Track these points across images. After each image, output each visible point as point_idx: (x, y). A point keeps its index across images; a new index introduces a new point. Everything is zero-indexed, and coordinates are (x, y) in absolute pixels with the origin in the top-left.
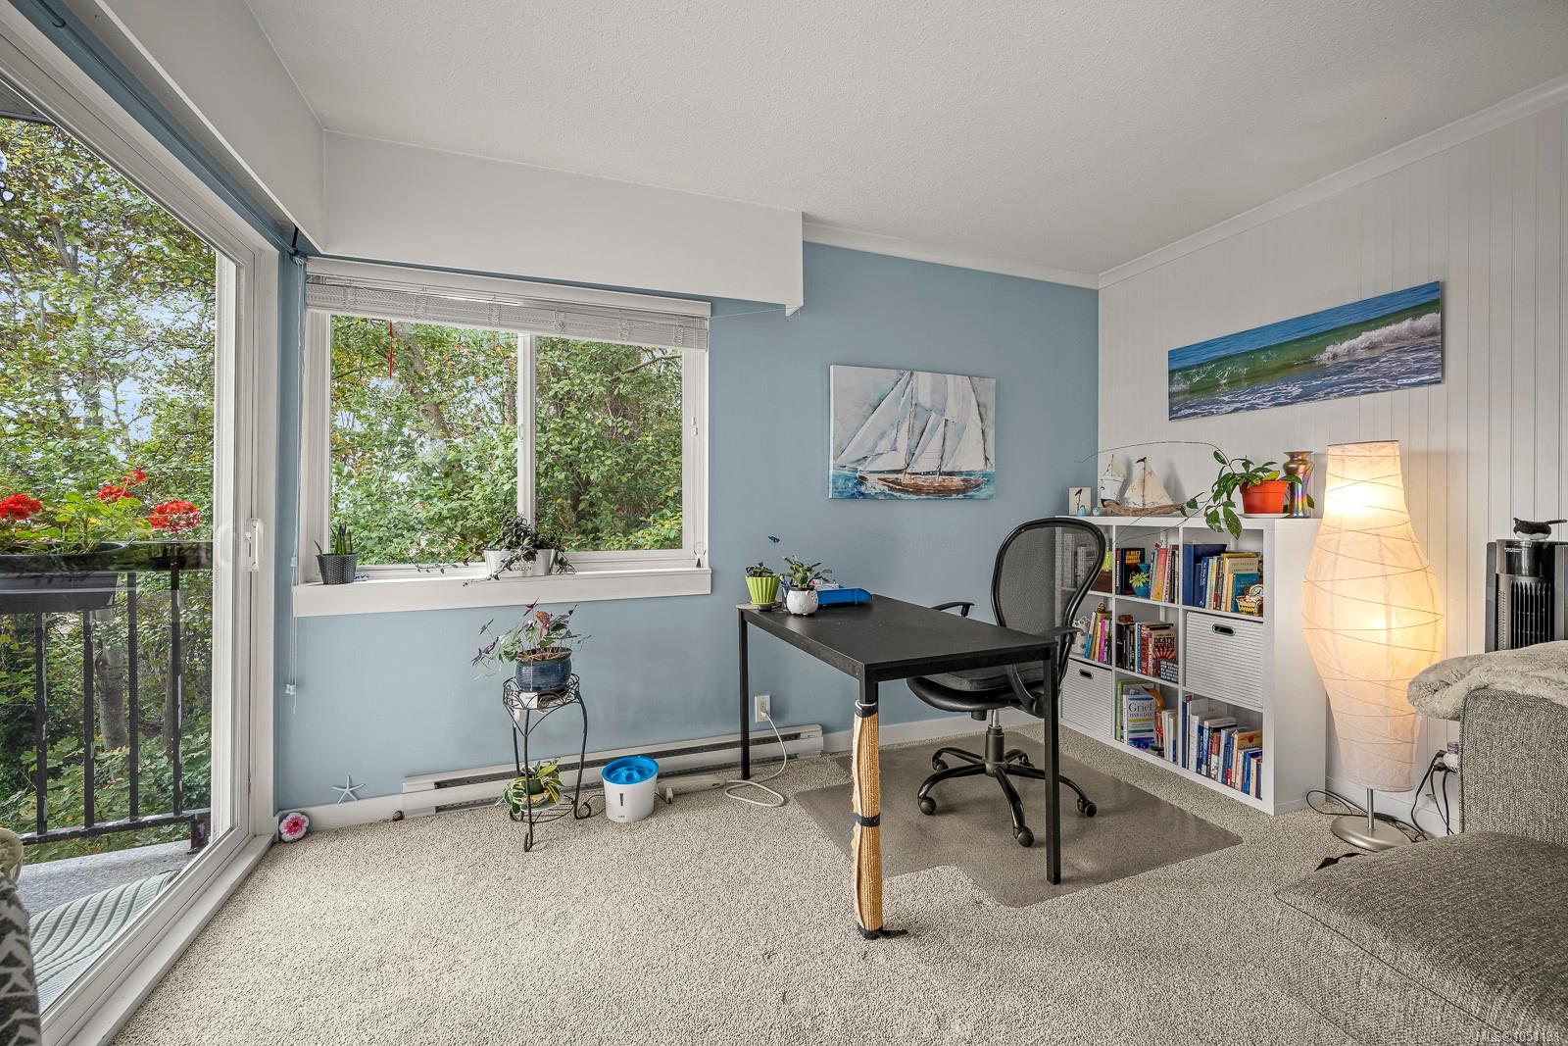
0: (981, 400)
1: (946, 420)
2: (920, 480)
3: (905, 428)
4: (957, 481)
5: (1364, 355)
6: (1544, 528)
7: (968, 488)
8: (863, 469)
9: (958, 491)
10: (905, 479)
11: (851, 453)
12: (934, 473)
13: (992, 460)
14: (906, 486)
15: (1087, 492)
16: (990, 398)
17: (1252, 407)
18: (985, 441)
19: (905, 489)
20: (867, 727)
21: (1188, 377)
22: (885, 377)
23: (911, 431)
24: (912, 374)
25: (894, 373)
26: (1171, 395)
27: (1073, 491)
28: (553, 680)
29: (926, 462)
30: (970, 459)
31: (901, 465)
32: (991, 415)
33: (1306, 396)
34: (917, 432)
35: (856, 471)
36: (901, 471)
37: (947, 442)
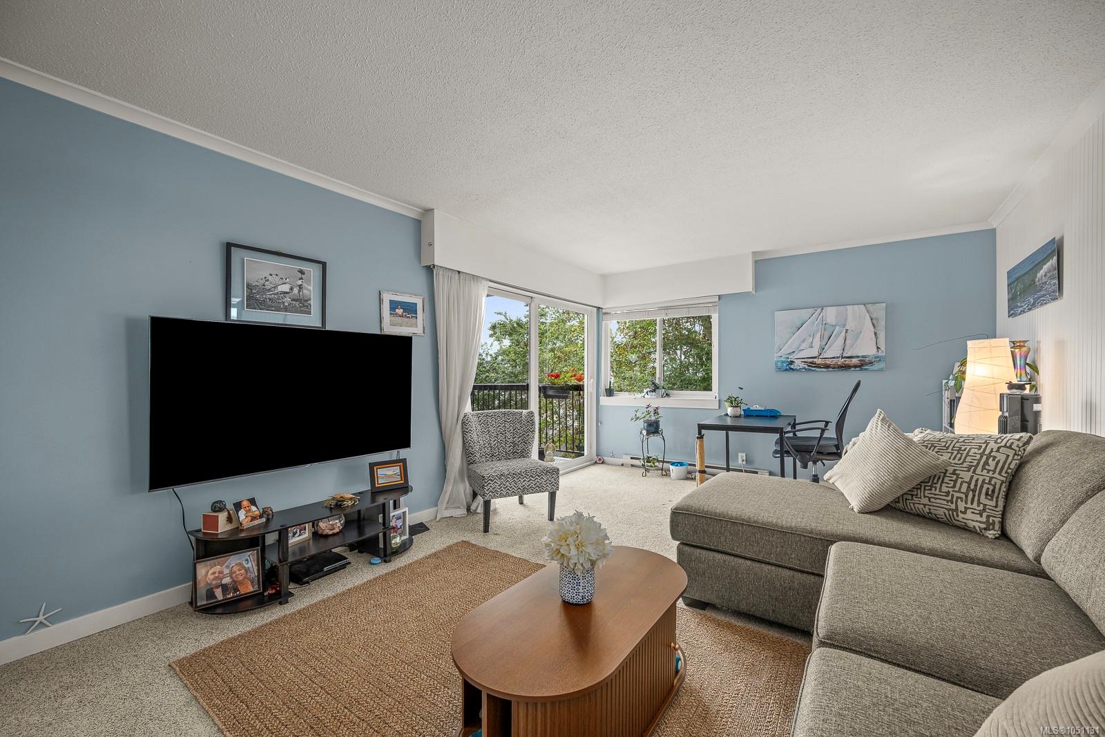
0: (874, 316)
1: (847, 330)
2: (828, 362)
3: (818, 336)
4: (855, 361)
7: (863, 364)
8: (792, 357)
9: (855, 366)
10: (818, 361)
11: (785, 350)
12: (838, 358)
13: (883, 348)
14: (819, 364)
16: (880, 315)
18: (877, 339)
19: (818, 366)
21: (1011, 290)
22: (804, 314)
23: (822, 337)
24: (822, 309)
25: (811, 310)
26: (1008, 300)
28: (652, 429)
29: (833, 351)
30: (866, 348)
31: (816, 354)
32: (882, 324)
34: (826, 337)
35: (789, 358)
36: (815, 357)
37: (847, 341)
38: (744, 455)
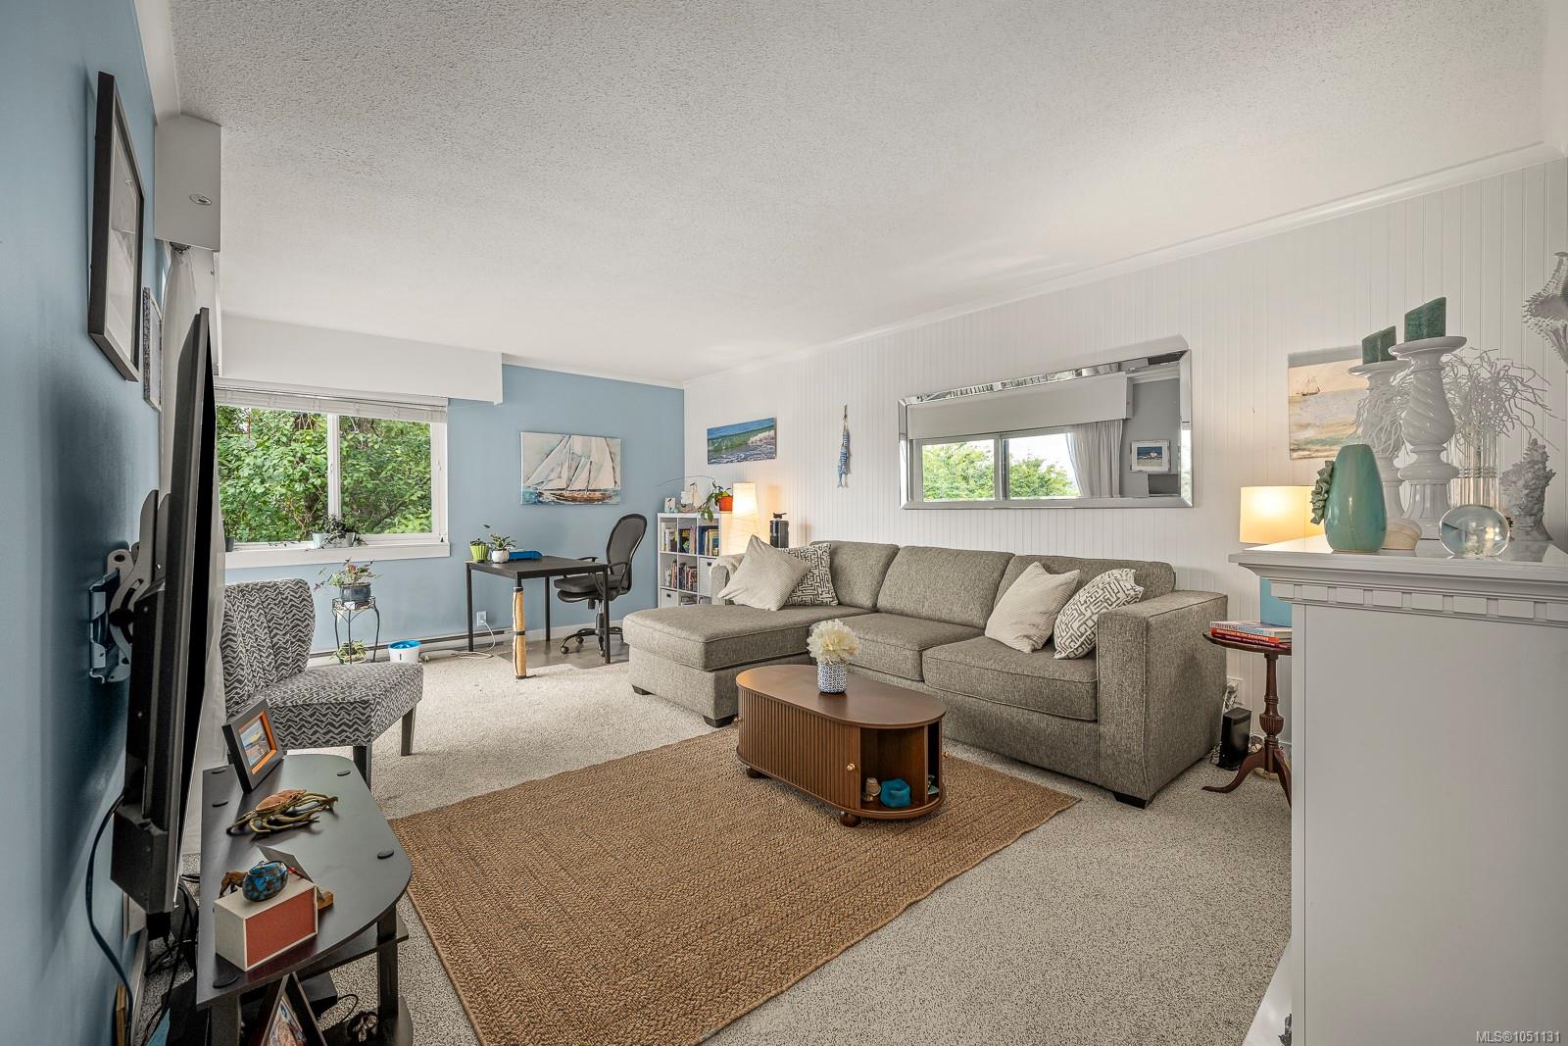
0: (612, 451)
1: (591, 462)
2: (575, 494)
3: (566, 466)
4: (598, 494)
5: (759, 443)
6: (780, 516)
7: (604, 498)
8: (541, 488)
9: (598, 500)
10: (566, 494)
11: (534, 480)
12: (584, 490)
13: (619, 483)
14: (567, 497)
15: (674, 500)
16: (617, 450)
17: (732, 462)
18: (614, 473)
19: (567, 499)
20: (519, 596)
21: (713, 444)
22: (554, 439)
23: (570, 467)
24: (570, 437)
25: (559, 437)
26: (709, 451)
27: (667, 499)
28: (361, 597)
29: (579, 484)
30: (605, 481)
31: (565, 486)
32: (618, 459)
33: (745, 459)
34: (574, 467)
35: (537, 489)
36: (564, 490)
37: (592, 473)
38: (484, 613)
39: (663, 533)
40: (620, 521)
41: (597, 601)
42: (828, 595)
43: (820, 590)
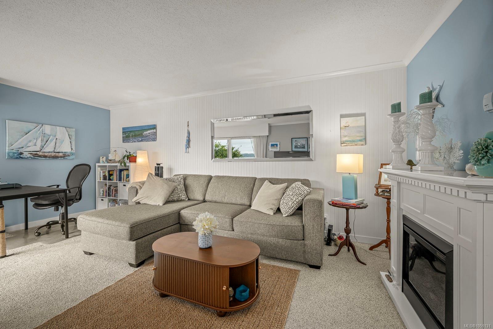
0: (70, 134)
1: (56, 138)
2: (46, 154)
3: (40, 140)
4: (61, 154)
5: (148, 135)
6: (159, 164)
7: (65, 156)
8: (22, 150)
9: (61, 157)
10: (40, 154)
11: (16, 146)
12: (51, 152)
13: (74, 149)
14: (41, 155)
15: (105, 158)
16: (73, 134)
17: (135, 142)
18: (71, 144)
19: (40, 156)
21: (125, 134)
22: (31, 126)
23: (42, 140)
24: (42, 125)
25: (35, 125)
27: (101, 157)
29: (48, 149)
30: (66, 149)
31: (39, 149)
32: (73, 138)
33: (142, 141)
34: (45, 141)
35: (19, 151)
36: (38, 151)
37: (57, 144)
39: (99, 172)
40: (75, 167)
41: (60, 207)
42: (184, 197)
43: (181, 195)
